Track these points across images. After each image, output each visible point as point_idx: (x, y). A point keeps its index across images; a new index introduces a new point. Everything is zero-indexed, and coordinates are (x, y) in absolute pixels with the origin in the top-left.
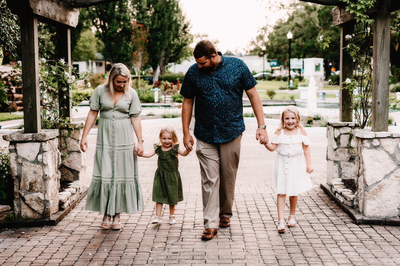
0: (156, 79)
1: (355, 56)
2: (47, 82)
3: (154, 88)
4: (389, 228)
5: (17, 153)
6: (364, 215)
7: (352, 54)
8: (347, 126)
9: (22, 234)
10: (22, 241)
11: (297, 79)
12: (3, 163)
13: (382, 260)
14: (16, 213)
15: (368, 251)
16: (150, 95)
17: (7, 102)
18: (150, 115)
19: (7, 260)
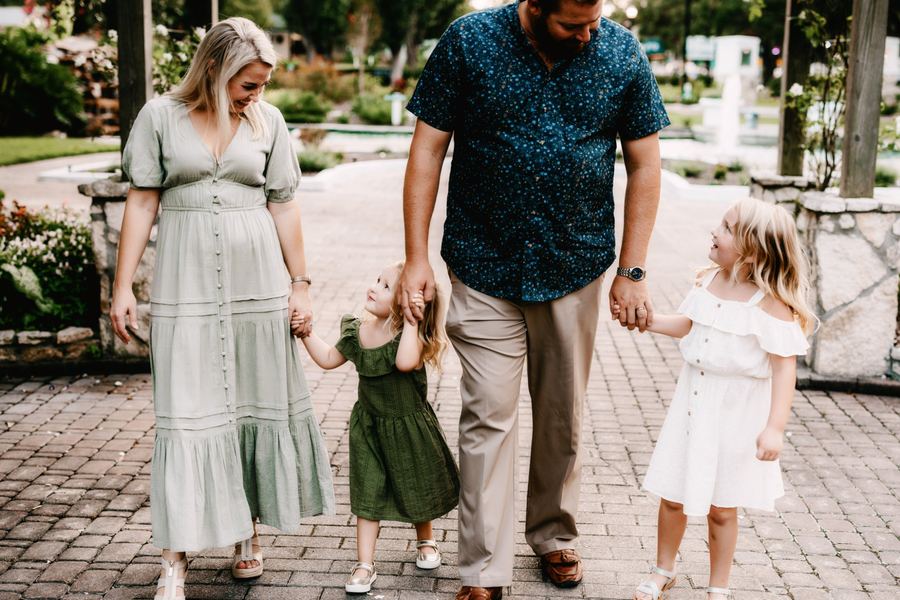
0: (397, 75)
1: (815, 36)
2: (168, 76)
3: (392, 93)
4: (863, 398)
5: (106, 223)
6: (813, 371)
7: (810, 32)
8: (792, 185)
9: (116, 386)
10: (116, 400)
11: (701, 84)
12: (79, 243)
13: (842, 460)
14: (105, 344)
15: (816, 442)
16: (384, 108)
17: (84, 116)
18: (382, 151)
19: (86, 434)
